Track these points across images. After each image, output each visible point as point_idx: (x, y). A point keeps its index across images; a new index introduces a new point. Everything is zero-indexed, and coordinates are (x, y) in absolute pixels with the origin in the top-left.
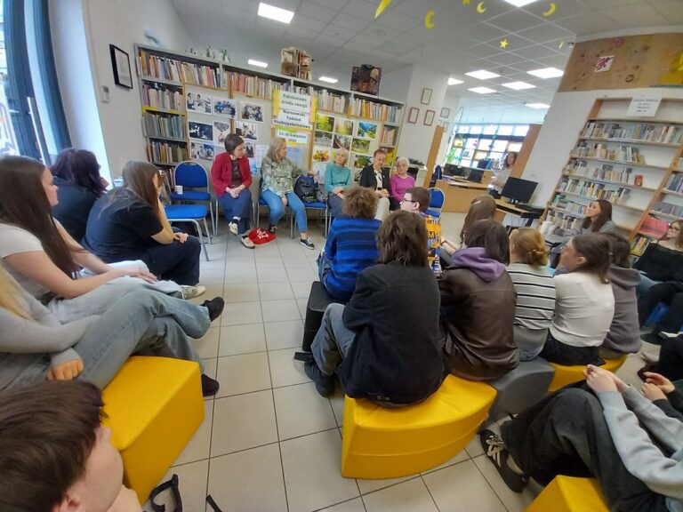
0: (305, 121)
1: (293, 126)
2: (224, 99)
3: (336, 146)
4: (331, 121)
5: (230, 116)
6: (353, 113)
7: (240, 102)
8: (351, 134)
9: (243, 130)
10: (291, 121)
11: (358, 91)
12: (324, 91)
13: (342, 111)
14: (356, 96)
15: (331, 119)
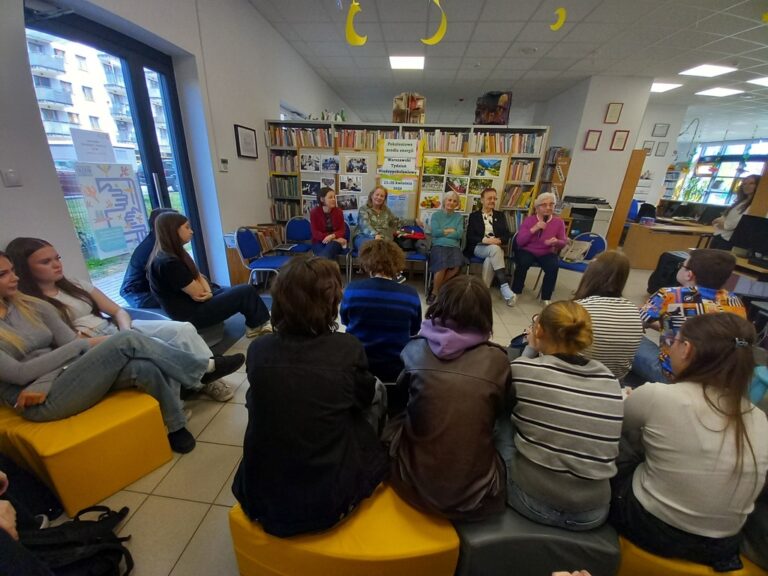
0: (411, 166)
1: (399, 174)
2: (329, 156)
3: (448, 189)
4: (442, 163)
5: (334, 172)
6: (472, 150)
7: (345, 157)
8: (468, 174)
9: (347, 183)
10: (397, 169)
11: (481, 123)
12: (437, 131)
13: (459, 149)
14: (476, 131)
15: (442, 160)
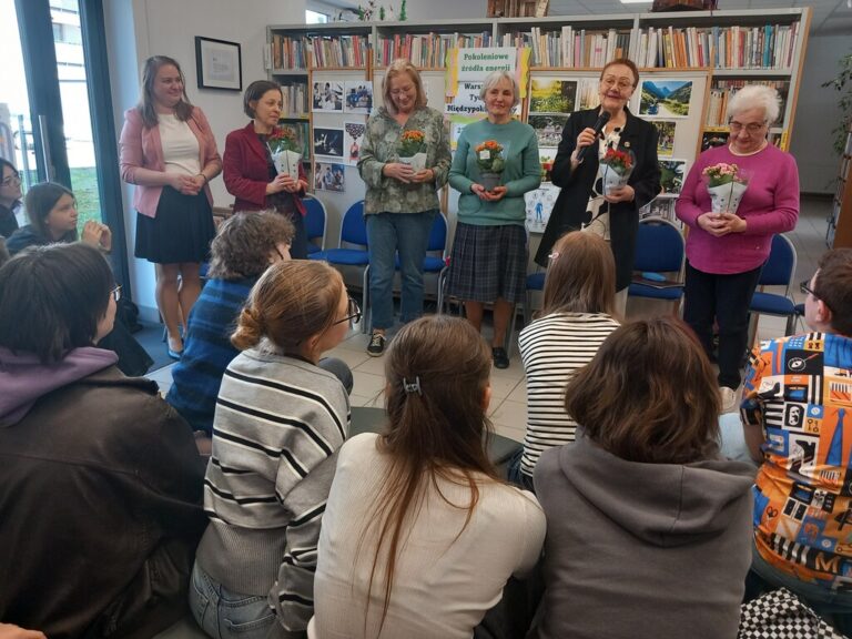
1: (481, 113)
5: (365, 111)
15: (566, 84)
